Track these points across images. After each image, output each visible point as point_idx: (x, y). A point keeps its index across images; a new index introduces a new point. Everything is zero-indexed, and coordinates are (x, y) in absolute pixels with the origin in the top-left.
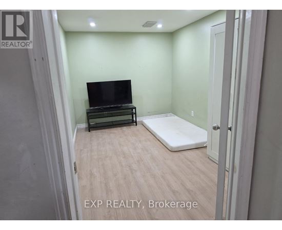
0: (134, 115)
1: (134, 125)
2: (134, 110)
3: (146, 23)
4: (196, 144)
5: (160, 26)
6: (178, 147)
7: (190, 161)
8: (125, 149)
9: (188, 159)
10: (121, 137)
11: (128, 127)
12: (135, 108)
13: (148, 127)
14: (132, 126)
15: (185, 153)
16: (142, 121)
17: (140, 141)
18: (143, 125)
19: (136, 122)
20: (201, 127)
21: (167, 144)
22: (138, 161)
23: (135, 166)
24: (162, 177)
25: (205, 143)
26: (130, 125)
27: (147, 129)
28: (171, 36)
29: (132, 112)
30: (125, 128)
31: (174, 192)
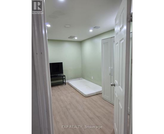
0: (64, 80)
1: (64, 85)
2: (64, 77)
3: (71, 36)
4: (96, 92)
5: (76, 38)
6: (89, 95)
7: (95, 101)
8: (62, 97)
9: (94, 100)
10: (58, 92)
11: (61, 86)
12: (65, 76)
13: (72, 85)
14: (63, 85)
15: (92, 97)
16: (68, 83)
17: (69, 93)
18: (69, 84)
19: (65, 83)
20: (97, 84)
21: (83, 93)
22: (70, 104)
23: (68, 107)
24: (84, 111)
25: (101, 91)
26: (62, 85)
27: (71, 86)
28: (81, 43)
29: (63, 78)
30: (60, 87)
31: (91, 118)
